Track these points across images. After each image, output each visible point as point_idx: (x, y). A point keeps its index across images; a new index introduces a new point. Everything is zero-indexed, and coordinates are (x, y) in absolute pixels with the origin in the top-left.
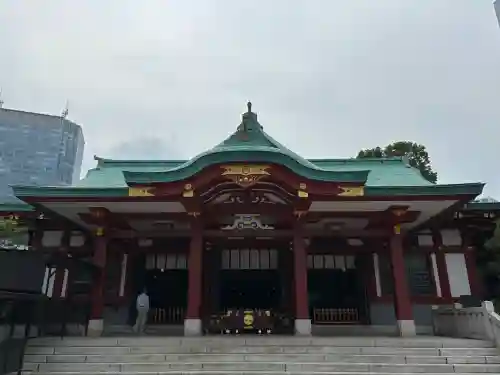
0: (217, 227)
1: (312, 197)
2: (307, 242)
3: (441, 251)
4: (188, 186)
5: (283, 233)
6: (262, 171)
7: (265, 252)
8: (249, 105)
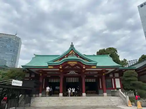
0: (66, 73)
1: (86, 68)
2: (85, 76)
3: (115, 78)
4: (61, 66)
5: (80, 75)
6: (76, 63)
7: (76, 78)
8: (72, 43)
